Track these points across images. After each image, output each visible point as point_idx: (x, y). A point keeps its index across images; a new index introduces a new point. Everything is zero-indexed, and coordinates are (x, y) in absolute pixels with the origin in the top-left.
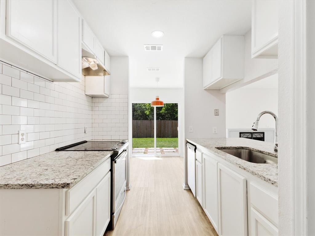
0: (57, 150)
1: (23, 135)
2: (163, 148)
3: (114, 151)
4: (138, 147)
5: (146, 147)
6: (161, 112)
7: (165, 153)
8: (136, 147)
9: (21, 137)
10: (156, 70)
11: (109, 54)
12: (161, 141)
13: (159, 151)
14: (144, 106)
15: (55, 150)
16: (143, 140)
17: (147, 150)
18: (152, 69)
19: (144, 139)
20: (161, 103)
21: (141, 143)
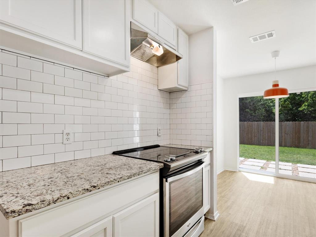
0: (115, 153)
1: (68, 134)
2: (299, 165)
3: (165, 164)
4: (254, 158)
5: (268, 160)
6: (301, 109)
7: (299, 172)
8: (251, 158)
9: (65, 137)
10: (267, 36)
11: (184, 31)
12: (299, 153)
13: (290, 168)
14: (271, 102)
15: (112, 153)
16: (266, 150)
17: (267, 165)
18: (259, 37)
19: (269, 148)
20: (284, 91)
21: (263, 153)
